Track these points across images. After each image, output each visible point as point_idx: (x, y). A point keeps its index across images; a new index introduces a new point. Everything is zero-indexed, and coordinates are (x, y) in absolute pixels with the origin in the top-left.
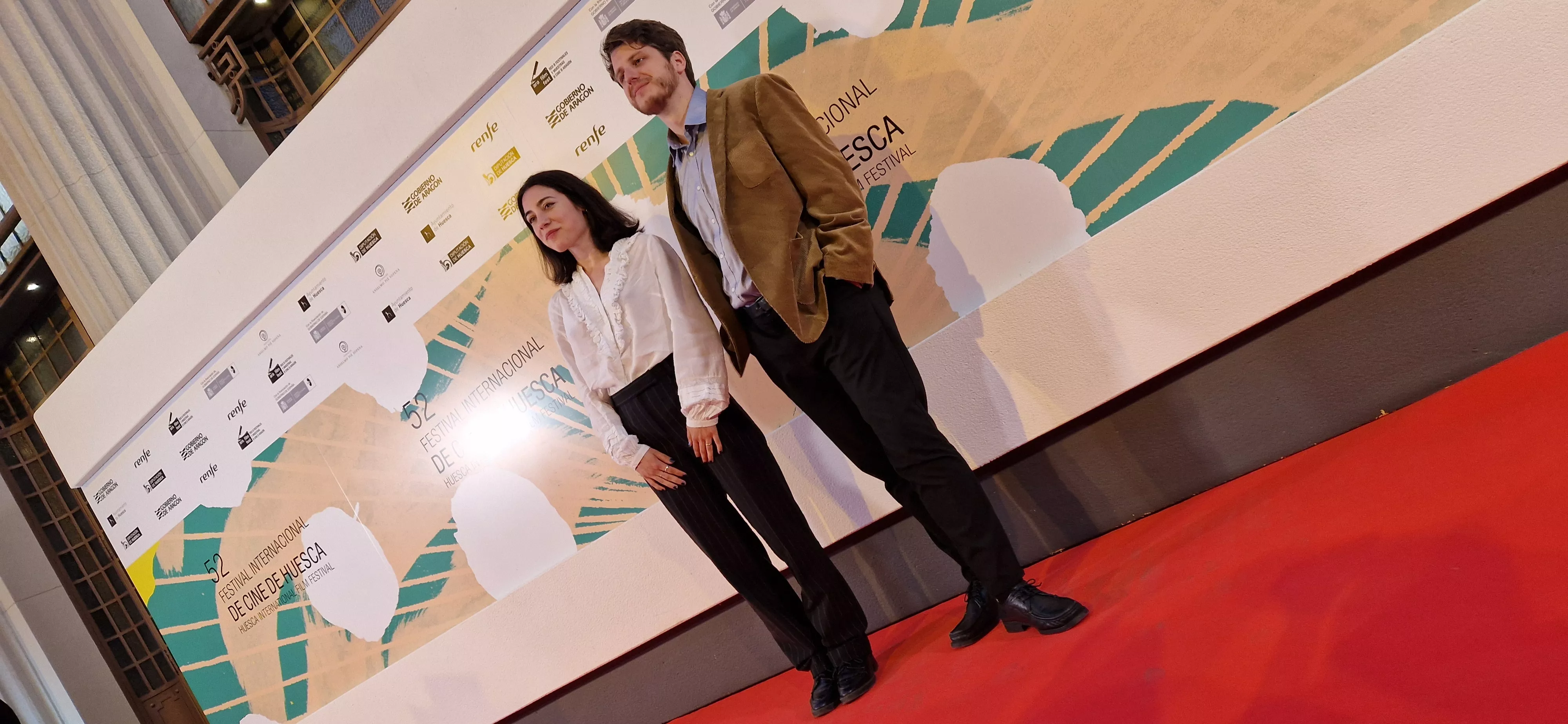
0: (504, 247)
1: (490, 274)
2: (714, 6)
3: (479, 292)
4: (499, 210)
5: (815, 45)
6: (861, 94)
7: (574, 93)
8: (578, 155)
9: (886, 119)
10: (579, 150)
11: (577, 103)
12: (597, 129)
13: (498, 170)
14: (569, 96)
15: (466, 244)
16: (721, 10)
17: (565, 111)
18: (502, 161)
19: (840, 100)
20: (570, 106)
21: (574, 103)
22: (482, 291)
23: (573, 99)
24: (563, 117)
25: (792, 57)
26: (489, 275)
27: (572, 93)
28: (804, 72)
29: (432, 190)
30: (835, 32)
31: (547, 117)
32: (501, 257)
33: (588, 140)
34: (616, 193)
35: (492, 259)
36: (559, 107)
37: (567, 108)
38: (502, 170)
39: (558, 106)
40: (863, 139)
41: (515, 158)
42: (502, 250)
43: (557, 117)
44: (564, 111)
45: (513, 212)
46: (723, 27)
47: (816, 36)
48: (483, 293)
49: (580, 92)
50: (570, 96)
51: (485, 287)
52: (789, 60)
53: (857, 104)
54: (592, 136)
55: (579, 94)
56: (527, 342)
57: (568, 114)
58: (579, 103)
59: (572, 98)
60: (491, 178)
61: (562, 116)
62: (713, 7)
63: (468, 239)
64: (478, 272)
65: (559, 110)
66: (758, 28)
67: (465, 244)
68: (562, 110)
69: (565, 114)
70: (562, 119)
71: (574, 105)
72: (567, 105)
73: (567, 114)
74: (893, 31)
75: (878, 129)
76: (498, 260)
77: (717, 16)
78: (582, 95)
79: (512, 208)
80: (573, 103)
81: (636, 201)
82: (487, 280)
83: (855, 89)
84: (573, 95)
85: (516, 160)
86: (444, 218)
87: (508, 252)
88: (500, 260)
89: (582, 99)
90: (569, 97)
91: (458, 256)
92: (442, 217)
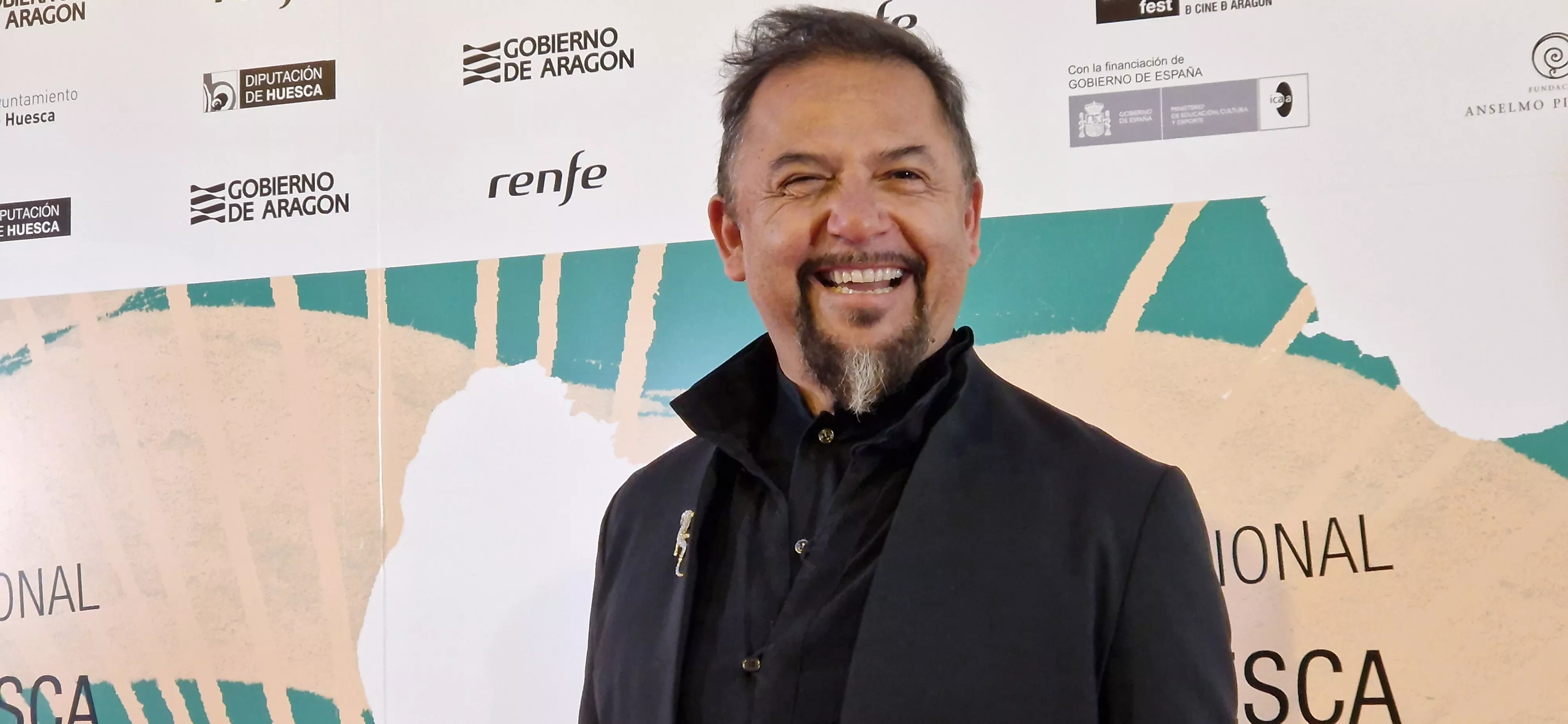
0: (150, 292)
1: (66, 331)
2: (1085, 76)
3: (7, 357)
4: (194, 188)
5: (1291, 350)
6: (1343, 551)
7: (576, 37)
8: (493, 194)
9: (1373, 657)
10: (503, 185)
11: (569, 66)
12: (583, 164)
13: (253, 89)
14: (560, 36)
15: (51, 213)
16: (1098, 98)
17: (525, 66)
18: (279, 73)
19: (1279, 528)
20: (548, 61)
21: (563, 62)
22: (16, 359)
23: (566, 50)
24: (511, 74)
25: (1215, 337)
26: (61, 332)
27: (572, 34)
28: (1225, 396)
29: (43, 20)
30: (1365, 356)
31: (467, 48)
32: (124, 308)
33: (542, 175)
34: (534, 358)
35: (96, 296)
36: (517, 45)
37: (537, 62)
38: (264, 94)
39: (516, 40)
40: (1280, 665)
41: (318, 90)
42: (139, 293)
43: (496, 66)
44: (522, 63)
45: (227, 219)
46: (1076, 141)
47: (1311, 330)
48: (15, 366)
49: (595, 46)
50: (563, 38)
51: (33, 355)
52: (1201, 340)
53: (1316, 569)
54: (558, 174)
55: (591, 49)
56: (59, 568)
57: (529, 78)
58: (577, 70)
59: (563, 46)
60: (223, 98)
61: (512, 72)
62: (1077, 77)
63: (64, 204)
64: (40, 304)
65: (511, 52)
66: (1171, 205)
67: (46, 211)
68: (521, 58)
69: (522, 72)
70: (507, 79)
71: (560, 66)
72: (540, 53)
73: (526, 74)
74: (1522, 458)
75: (1337, 666)
76: (111, 310)
77: (1077, 105)
78: (596, 55)
79: (231, 206)
80: (560, 59)
81: (573, 413)
82: (49, 338)
83: (1334, 527)
84: (573, 41)
85: (318, 97)
86: (31, 110)
87: (151, 308)
88: (116, 314)
89: (592, 66)
90: (559, 39)
91: (9, 230)
92: (29, 101)
